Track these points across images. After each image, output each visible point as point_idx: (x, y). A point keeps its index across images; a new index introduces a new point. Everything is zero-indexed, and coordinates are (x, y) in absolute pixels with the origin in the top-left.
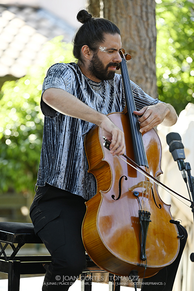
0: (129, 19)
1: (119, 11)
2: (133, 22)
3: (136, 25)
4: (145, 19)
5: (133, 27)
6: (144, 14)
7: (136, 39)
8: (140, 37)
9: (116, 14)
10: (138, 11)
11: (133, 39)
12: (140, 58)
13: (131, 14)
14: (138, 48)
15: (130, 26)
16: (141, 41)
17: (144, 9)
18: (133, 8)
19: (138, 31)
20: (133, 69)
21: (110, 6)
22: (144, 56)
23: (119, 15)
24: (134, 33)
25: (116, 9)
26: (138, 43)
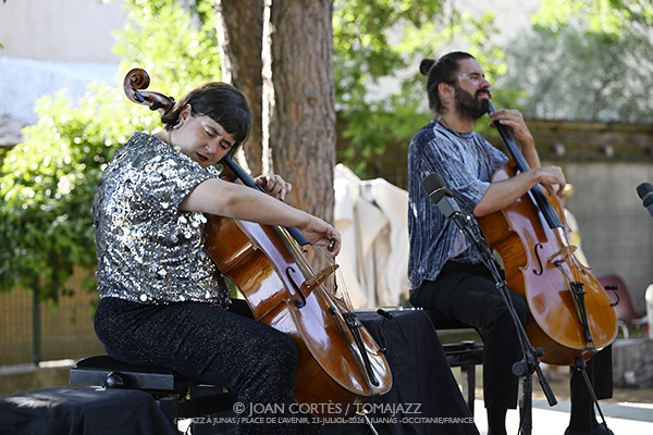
0: (307, 58)
1: (295, 48)
2: (313, 62)
3: (317, 65)
4: (325, 57)
5: (313, 68)
6: (325, 51)
7: (317, 83)
8: (320, 80)
9: (292, 52)
10: (319, 48)
11: (313, 83)
12: (320, 107)
13: (311, 52)
14: (318, 94)
15: (309, 67)
16: (321, 85)
17: (325, 45)
18: (314, 44)
19: (319, 73)
20: (313, 121)
21: (283, 42)
22: (326, 104)
23: (295, 54)
24: (314, 75)
25: (292, 46)
26: (318, 88)
